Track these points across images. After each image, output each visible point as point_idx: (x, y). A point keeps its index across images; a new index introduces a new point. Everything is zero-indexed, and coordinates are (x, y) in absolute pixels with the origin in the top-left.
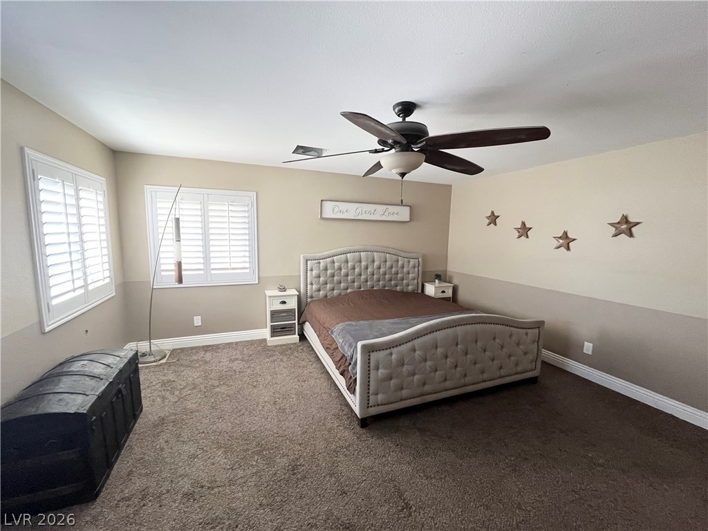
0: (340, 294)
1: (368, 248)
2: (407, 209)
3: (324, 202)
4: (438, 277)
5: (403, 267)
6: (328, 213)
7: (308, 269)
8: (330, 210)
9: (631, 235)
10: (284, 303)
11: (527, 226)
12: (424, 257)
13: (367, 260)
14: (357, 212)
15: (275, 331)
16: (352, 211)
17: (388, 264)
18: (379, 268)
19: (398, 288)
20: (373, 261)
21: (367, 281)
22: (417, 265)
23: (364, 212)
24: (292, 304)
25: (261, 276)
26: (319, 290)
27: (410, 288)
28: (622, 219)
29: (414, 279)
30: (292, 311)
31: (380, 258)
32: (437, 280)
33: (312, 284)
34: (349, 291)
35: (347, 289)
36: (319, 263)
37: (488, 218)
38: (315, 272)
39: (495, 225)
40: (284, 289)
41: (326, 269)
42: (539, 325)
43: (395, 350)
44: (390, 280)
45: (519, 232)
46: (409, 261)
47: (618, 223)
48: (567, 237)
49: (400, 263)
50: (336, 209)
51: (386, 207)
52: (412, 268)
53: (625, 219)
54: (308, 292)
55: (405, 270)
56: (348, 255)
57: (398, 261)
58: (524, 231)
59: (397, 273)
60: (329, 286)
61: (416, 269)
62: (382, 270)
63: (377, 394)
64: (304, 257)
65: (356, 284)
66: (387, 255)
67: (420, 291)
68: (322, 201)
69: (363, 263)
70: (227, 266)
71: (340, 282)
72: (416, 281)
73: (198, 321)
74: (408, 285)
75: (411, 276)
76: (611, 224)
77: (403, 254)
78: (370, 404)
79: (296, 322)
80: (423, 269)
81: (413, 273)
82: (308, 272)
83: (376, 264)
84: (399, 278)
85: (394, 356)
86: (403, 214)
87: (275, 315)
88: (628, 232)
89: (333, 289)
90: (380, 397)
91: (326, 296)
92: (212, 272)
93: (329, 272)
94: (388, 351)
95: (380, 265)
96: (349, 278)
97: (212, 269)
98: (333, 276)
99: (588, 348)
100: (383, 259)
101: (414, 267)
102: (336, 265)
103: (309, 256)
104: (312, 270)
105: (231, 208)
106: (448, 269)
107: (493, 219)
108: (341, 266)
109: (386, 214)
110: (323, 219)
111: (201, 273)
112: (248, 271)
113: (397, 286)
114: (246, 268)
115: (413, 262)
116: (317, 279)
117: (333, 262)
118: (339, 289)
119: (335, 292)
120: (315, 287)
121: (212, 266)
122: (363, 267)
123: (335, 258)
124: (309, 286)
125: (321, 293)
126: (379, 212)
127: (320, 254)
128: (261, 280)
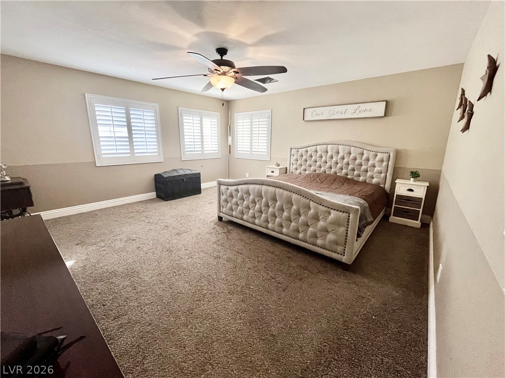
0: (310, 174)
1: (335, 142)
2: (383, 104)
3: (306, 110)
4: (415, 175)
5: (368, 160)
6: (309, 117)
8: (311, 114)
10: (273, 172)
12: (398, 153)
13: (333, 151)
14: (330, 113)
17: (352, 155)
18: (343, 158)
19: (361, 179)
20: (338, 153)
21: (331, 168)
22: (385, 159)
23: (335, 113)
25: (272, 156)
26: (297, 169)
27: (375, 181)
29: (381, 173)
31: (344, 150)
32: (412, 178)
33: (293, 165)
34: (316, 172)
36: (298, 151)
38: (295, 157)
41: (302, 156)
44: (353, 170)
46: (376, 155)
49: (365, 156)
50: (314, 114)
51: (358, 105)
52: (379, 161)
55: (370, 163)
56: (318, 147)
57: (363, 154)
59: (361, 165)
60: (303, 167)
61: (385, 164)
64: (290, 147)
65: (322, 168)
66: (352, 148)
68: (304, 109)
69: (329, 154)
70: (257, 150)
71: (311, 166)
72: (383, 175)
74: (373, 178)
75: (377, 169)
77: (369, 148)
81: (381, 167)
83: (341, 154)
84: (362, 170)
86: (377, 110)
89: (305, 170)
91: (300, 174)
92: (253, 153)
93: (304, 157)
94: (227, 187)
95: (344, 156)
96: (317, 163)
98: (306, 161)
100: (347, 151)
101: (382, 161)
102: (309, 153)
103: (293, 146)
105: (260, 120)
108: (312, 154)
109: (358, 112)
110: (305, 121)
111: (249, 152)
112: (265, 153)
113: (359, 176)
114: (265, 152)
115: (380, 156)
116: (296, 162)
117: (307, 151)
118: (309, 170)
119: (307, 172)
120: (295, 166)
121: (253, 150)
122: (328, 157)
123: (308, 148)
124: (291, 165)
125: (298, 171)
126: (350, 111)
127: (299, 145)
128: (272, 159)
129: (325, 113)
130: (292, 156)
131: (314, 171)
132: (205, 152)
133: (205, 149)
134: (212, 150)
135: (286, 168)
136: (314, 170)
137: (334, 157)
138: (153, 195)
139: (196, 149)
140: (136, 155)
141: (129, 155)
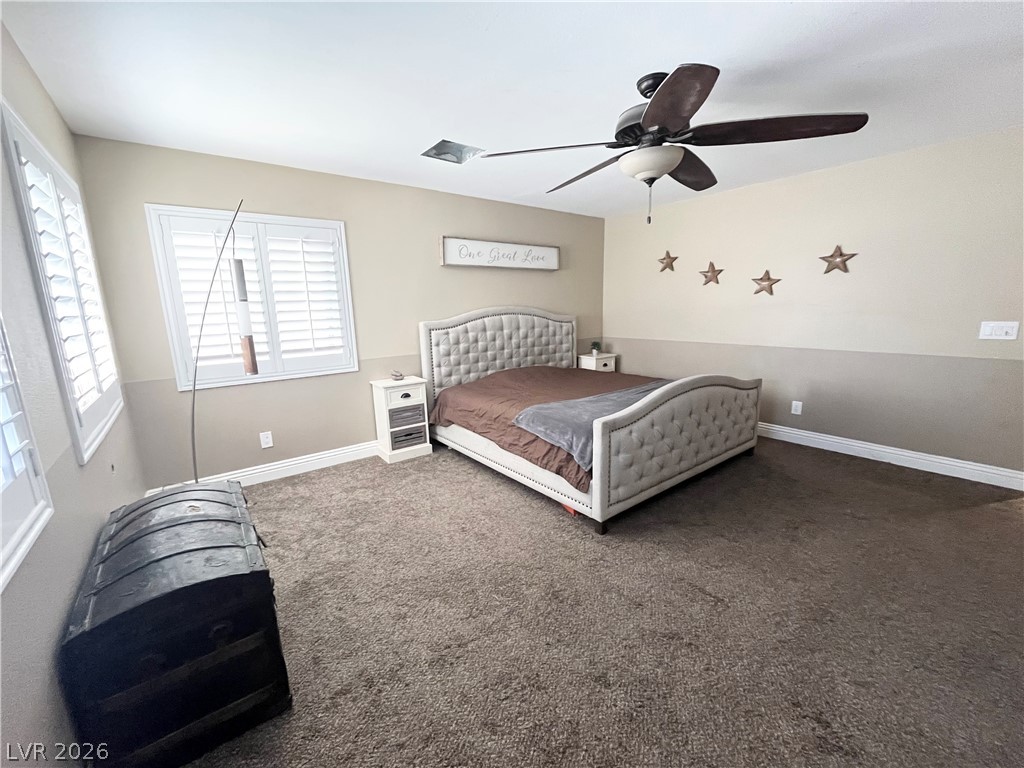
0: (479, 378)
1: (511, 308)
2: (554, 252)
3: (447, 240)
4: (597, 345)
5: (554, 334)
6: (453, 258)
7: (433, 344)
8: (458, 252)
9: (846, 270)
10: (407, 396)
11: (716, 268)
12: (578, 320)
13: (510, 326)
14: (493, 256)
15: (399, 440)
16: (483, 253)
17: (537, 330)
18: (526, 337)
19: (550, 364)
20: (518, 328)
21: (511, 357)
22: (570, 331)
23: (500, 255)
24: (419, 398)
25: (362, 358)
26: (450, 375)
27: (564, 363)
28: (835, 252)
29: (568, 351)
30: (417, 408)
31: (527, 320)
32: (595, 351)
33: (439, 366)
34: (489, 372)
35: (487, 370)
36: (447, 333)
37: (661, 261)
38: (443, 348)
39: (672, 269)
40: (399, 377)
41: (457, 343)
42: (757, 384)
43: (635, 427)
45: (706, 277)
46: (561, 327)
47: (832, 256)
48: (769, 279)
49: (551, 329)
50: (464, 251)
51: (530, 247)
52: (565, 335)
53: (839, 252)
54: (435, 379)
55: (557, 338)
56: (486, 319)
57: (548, 326)
58: (713, 274)
59: (548, 344)
60: (463, 367)
61: (570, 336)
62: (529, 340)
63: (617, 487)
64: (425, 325)
65: (498, 362)
66: (535, 318)
67: (575, 367)
68: (444, 237)
69: (506, 331)
70: (309, 345)
71: (477, 361)
72: (570, 353)
73: (266, 440)
74: (562, 360)
75: (565, 346)
76: (823, 258)
77: (553, 316)
78: (612, 502)
79: (426, 423)
80: (577, 337)
81: (567, 342)
82: (434, 348)
83: (522, 331)
84: (550, 350)
85: (634, 435)
86: (549, 259)
87: (395, 415)
88: (841, 266)
89: (469, 372)
90: (621, 491)
91: (461, 382)
92: (285, 356)
93: (462, 346)
94: (629, 428)
95: (527, 333)
96: (489, 353)
97: (285, 352)
98: (467, 352)
99: (797, 407)
100: (530, 325)
101: (568, 334)
102: (471, 335)
103: (435, 323)
104: (438, 345)
105: (307, 248)
106: (604, 336)
107: (669, 262)
108: (477, 336)
109: (529, 258)
112: (341, 351)
113: (548, 362)
114: (339, 348)
115: (566, 327)
117: (467, 331)
118: (476, 371)
119: (472, 375)
120: (444, 370)
122: (506, 337)
123: (468, 325)
124: (436, 370)
125: (454, 379)
126: (521, 256)
127: (447, 320)
128: (362, 365)
129: (485, 254)
131: (484, 371)
136: (484, 368)
137: (513, 337)
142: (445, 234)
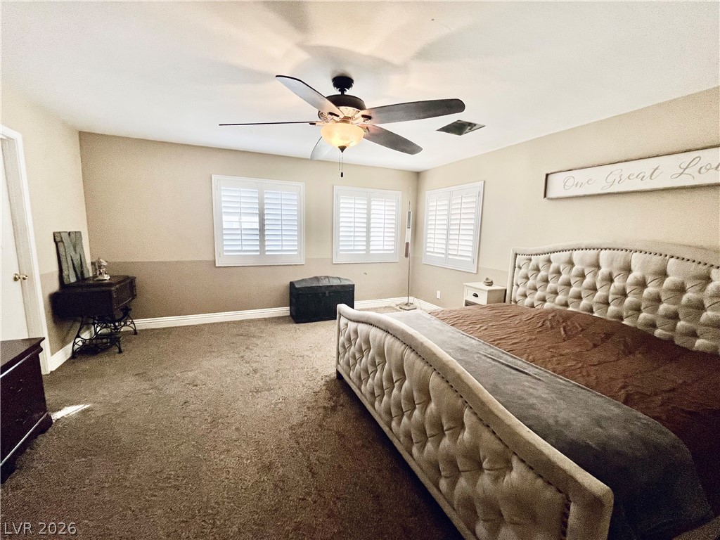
0: (553, 310)
3: (552, 176)
7: (516, 266)
10: (476, 296)
14: (609, 180)
18: (642, 285)
19: (700, 344)
20: (628, 270)
23: (624, 177)
26: (525, 296)
33: (518, 285)
34: (570, 309)
35: (567, 305)
36: (530, 260)
38: (523, 271)
40: (491, 284)
41: (538, 270)
44: (674, 317)
50: (570, 182)
56: (575, 253)
60: (539, 294)
64: (513, 250)
65: (583, 302)
66: (670, 260)
68: (547, 175)
69: (604, 270)
71: (556, 293)
83: (636, 274)
89: (544, 300)
91: (532, 306)
92: (450, 257)
94: (347, 322)
102: (554, 266)
103: (520, 249)
104: (520, 268)
108: (560, 268)
109: (690, 170)
110: (548, 199)
111: (443, 256)
112: (470, 259)
114: (469, 257)
116: (524, 280)
117: (549, 261)
118: (553, 302)
119: (547, 305)
120: (521, 290)
121: (450, 252)
123: (552, 255)
124: (515, 287)
125: (528, 301)
126: (668, 172)
127: (533, 248)
128: (480, 271)
129: (598, 181)
130: (517, 269)
131: (563, 305)
132: (371, 252)
133: (371, 248)
134: (384, 250)
135: (506, 290)
136: (563, 302)
137: (615, 280)
138: (285, 311)
139: (356, 248)
140: (267, 253)
141: (258, 253)
142: (549, 172)
